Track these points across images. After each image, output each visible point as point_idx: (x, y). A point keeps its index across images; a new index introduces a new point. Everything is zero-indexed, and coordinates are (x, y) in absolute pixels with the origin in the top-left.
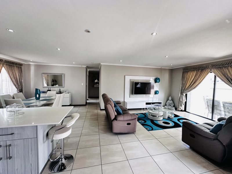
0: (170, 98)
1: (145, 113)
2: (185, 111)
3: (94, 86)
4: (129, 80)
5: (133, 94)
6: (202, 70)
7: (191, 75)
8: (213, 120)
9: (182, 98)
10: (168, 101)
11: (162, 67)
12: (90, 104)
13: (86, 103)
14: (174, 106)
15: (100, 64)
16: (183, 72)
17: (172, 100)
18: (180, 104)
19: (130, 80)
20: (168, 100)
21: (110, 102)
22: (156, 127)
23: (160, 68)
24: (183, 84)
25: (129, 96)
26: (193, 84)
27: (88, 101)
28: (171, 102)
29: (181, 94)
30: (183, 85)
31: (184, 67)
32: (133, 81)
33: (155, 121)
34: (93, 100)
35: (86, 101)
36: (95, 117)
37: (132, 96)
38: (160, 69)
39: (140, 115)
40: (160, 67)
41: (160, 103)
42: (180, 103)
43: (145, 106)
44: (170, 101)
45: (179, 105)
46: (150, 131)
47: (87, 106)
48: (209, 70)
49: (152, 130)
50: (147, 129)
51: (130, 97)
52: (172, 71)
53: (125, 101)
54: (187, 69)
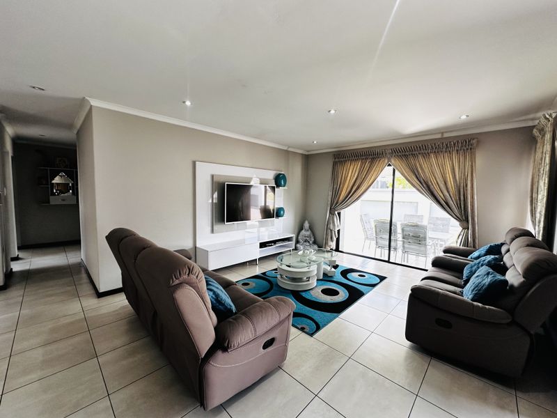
0: (306, 225)
1: (264, 274)
2: (337, 250)
3: (49, 202)
4: (209, 179)
5: (221, 220)
6: (373, 159)
7: (351, 172)
8: (391, 261)
9: (334, 222)
10: (303, 232)
11: (289, 147)
12: (29, 276)
13: (9, 275)
14: (315, 243)
15: (83, 101)
16: (335, 164)
17: (311, 228)
18: (329, 237)
19: (213, 176)
20: (301, 228)
21: (191, 271)
22: (318, 312)
23: (285, 148)
24: (335, 189)
25: (209, 229)
26: (355, 191)
27: (16, 267)
28: (309, 233)
29: (330, 213)
30: (336, 193)
31: (336, 152)
32: (222, 180)
33: (304, 294)
34: (45, 254)
35: (7, 265)
36: (77, 339)
37: (218, 227)
38: (286, 151)
39: (254, 285)
40: (286, 146)
41: (288, 239)
42: (330, 234)
43: (257, 253)
44: (306, 230)
45: (327, 240)
46: (316, 335)
47: (15, 293)
48: (386, 161)
49: (318, 328)
50: (302, 329)
51: (212, 231)
52: (309, 159)
53: (197, 246)
54: (341, 157)
